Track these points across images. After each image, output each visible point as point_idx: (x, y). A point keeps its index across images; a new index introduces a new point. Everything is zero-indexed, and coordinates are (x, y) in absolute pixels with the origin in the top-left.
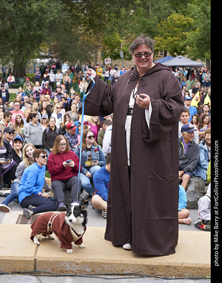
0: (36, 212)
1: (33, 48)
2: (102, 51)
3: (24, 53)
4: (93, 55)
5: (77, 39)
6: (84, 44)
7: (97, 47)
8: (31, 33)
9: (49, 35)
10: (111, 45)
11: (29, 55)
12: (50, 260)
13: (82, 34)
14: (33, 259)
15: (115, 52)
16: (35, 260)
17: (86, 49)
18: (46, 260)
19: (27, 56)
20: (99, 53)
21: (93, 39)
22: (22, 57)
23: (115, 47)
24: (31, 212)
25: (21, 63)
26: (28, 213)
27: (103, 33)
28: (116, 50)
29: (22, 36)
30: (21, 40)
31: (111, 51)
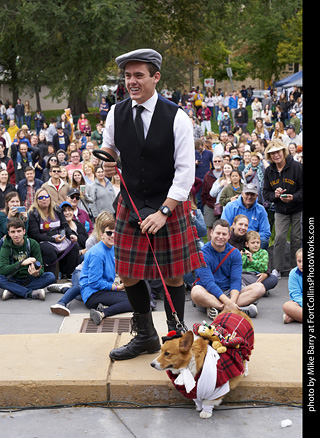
0: (109, 314)
1: (97, 70)
2: (200, 69)
3: (83, 79)
4: (187, 76)
6: (172, 60)
7: (192, 63)
8: (93, 48)
10: (213, 59)
11: (91, 81)
12: (131, 384)
13: (169, 46)
14: (105, 384)
15: (219, 70)
16: (108, 384)
17: (176, 67)
18: (124, 384)
19: (88, 83)
20: (196, 73)
21: (185, 52)
22: (81, 84)
23: (220, 62)
24: (102, 315)
25: (80, 93)
26: (97, 315)
27: (200, 41)
28: (221, 66)
29: (79, 53)
30: (78, 60)
31: (214, 68)
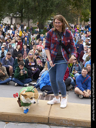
1: (48, 15)
2: (80, 18)
3: (43, 18)
4: (76, 19)
5: (68, 12)
6: (72, 14)
7: (78, 16)
8: (48, 9)
9: (56, 9)
10: (85, 15)
11: (46, 19)
12: (56, 118)
13: (71, 10)
14: (48, 117)
15: (86, 18)
16: (49, 118)
17: (73, 16)
18: (54, 118)
20: (79, 19)
21: (76, 12)
22: (43, 20)
25: (42, 23)
27: (81, 9)
28: (87, 17)
29: (43, 10)
30: (42, 12)
31: (85, 18)
